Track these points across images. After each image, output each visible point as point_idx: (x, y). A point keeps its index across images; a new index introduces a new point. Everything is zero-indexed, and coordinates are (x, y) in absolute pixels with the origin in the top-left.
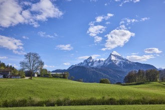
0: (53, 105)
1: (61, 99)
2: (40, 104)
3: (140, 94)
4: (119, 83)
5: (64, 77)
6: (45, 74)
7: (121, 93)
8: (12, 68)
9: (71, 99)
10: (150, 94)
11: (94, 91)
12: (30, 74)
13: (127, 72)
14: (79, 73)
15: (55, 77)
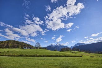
0: (42, 56)
1: (44, 55)
2: (39, 56)
3: (65, 54)
4: (59, 51)
5: (45, 49)
6: (41, 48)
7: (60, 54)
8: (33, 46)
9: (47, 55)
10: (67, 54)
11: (53, 53)
12: (37, 48)
13: (61, 48)
14: (49, 48)
15: (43, 49)
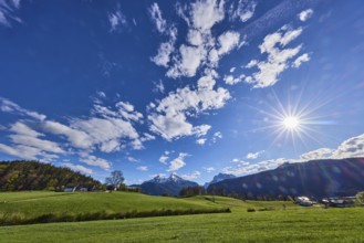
0: (122, 218)
1: (130, 211)
2: (111, 217)
3: (189, 205)
4: (176, 196)
5: (137, 191)
6: (123, 188)
7: (177, 204)
8: (98, 183)
9: (139, 211)
10: (195, 206)
11: (157, 204)
12: (111, 188)
13: (181, 187)
14: (150, 188)
15: (130, 190)
